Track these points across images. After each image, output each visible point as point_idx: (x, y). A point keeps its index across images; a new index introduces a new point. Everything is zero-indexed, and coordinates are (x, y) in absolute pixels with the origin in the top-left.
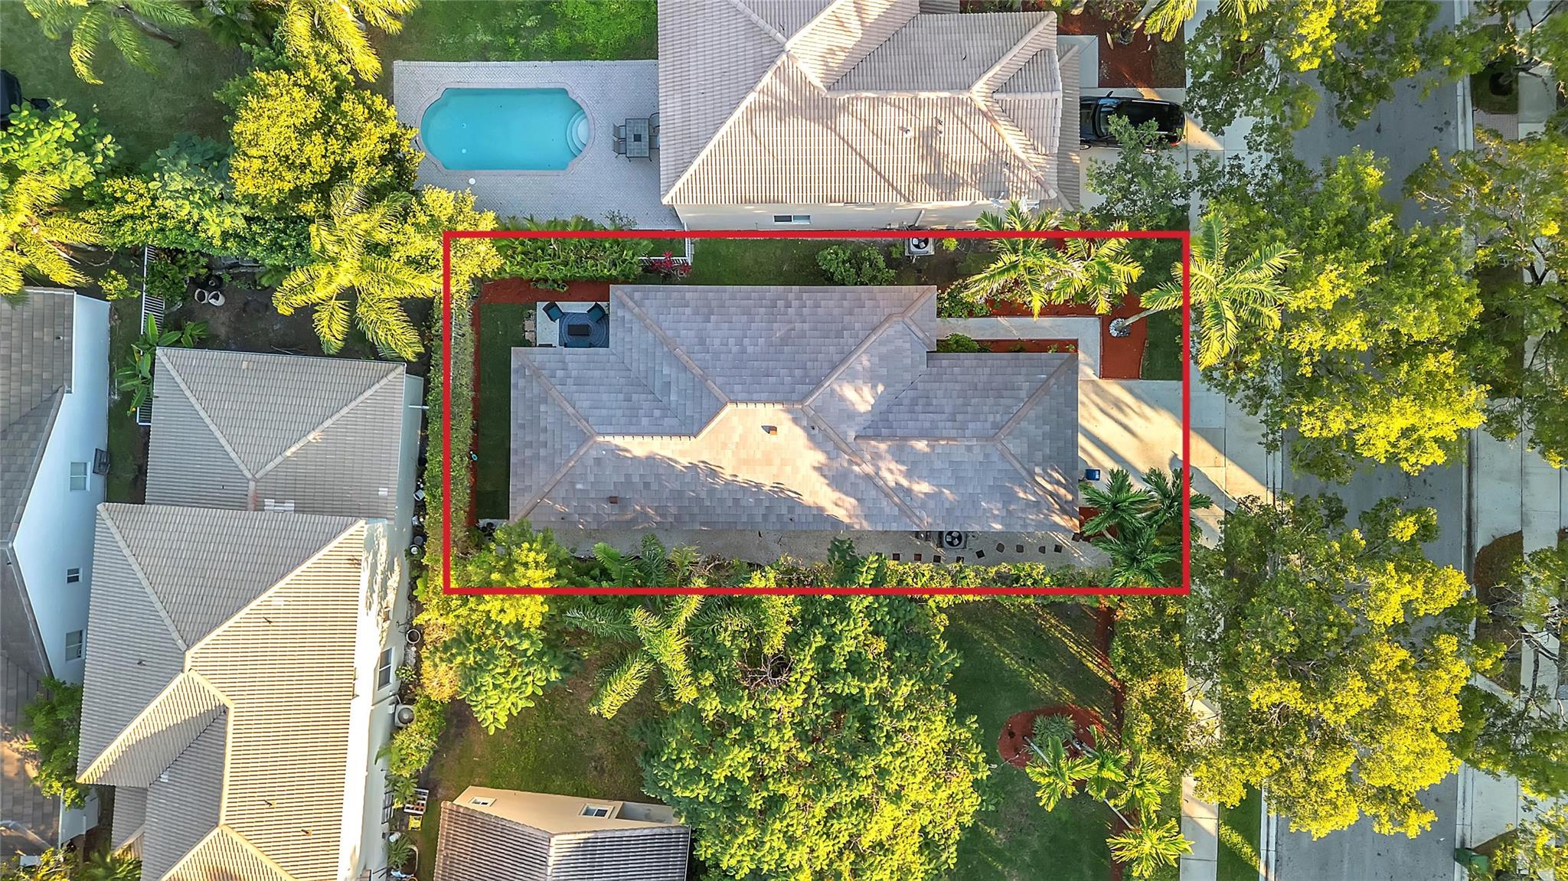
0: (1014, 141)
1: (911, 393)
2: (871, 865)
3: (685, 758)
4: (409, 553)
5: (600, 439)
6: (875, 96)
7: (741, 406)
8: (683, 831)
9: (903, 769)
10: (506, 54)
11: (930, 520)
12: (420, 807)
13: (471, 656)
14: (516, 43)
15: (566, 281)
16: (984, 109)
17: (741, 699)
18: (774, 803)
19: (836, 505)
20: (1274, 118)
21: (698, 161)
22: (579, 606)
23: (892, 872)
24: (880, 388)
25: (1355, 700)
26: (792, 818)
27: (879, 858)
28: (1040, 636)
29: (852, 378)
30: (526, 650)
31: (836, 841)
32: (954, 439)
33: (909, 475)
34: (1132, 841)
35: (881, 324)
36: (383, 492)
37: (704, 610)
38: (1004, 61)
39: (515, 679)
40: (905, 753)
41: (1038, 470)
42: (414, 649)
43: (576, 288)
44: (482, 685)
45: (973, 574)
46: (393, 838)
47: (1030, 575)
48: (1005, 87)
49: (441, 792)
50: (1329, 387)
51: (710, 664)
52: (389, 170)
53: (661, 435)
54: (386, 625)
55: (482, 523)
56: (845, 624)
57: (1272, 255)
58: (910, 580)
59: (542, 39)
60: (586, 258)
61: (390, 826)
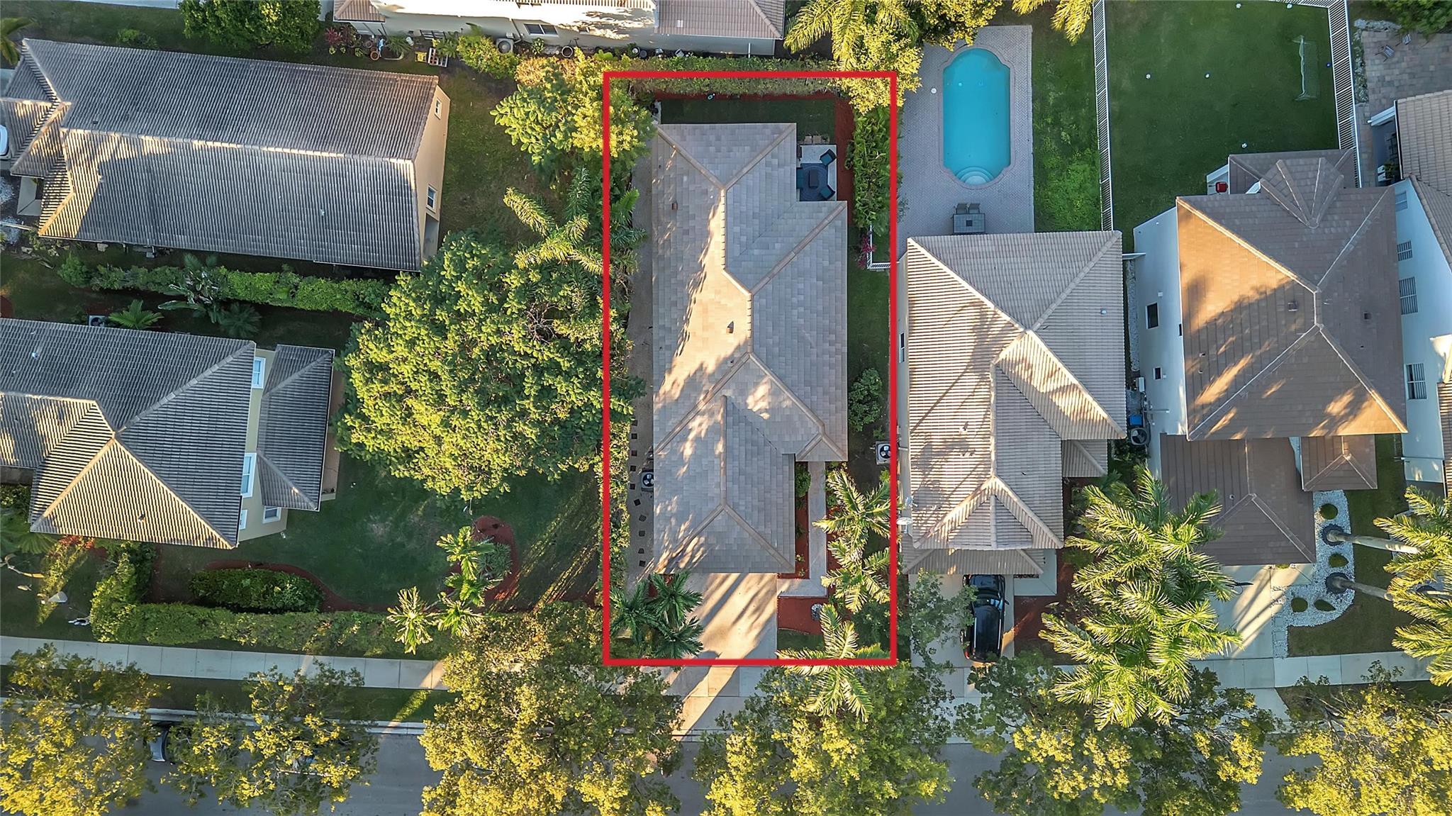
0: (958, 512)
1: (761, 441)
2: (394, 407)
3: (473, 260)
4: (633, 46)
5: (722, 193)
6: (992, 402)
7: (748, 305)
8: (417, 265)
9: (467, 429)
10: (1038, 116)
11: (663, 457)
12: (433, 61)
13: (551, 94)
14: (1047, 124)
15: (852, 168)
16: (983, 488)
17: (519, 303)
18: (440, 330)
19: (674, 383)
20: (980, 720)
21: (941, 266)
22: (590, 179)
23: (388, 425)
24: (766, 416)
25: (523, 760)
26: (429, 344)
27: (398, 413)
28: (573, 549)
29: (774, 393)
30: (556, 137)
31: (412, 379)
32: (725, 473)
33: (697, 439)
34: (415, 607)
35: (816, 417)
36: (680, 24)
37: (588, 275)
38: (1021, 504)
39: (533, 129)
40: (480, 431)
41: (703, 539)
42: (557, 53)
43: (847, 175)
44: (528, 103)
45: (620, 491)
46: (409, 40)
47: (620, 535)
48: (999, 504)
49: (445, 77)
50: (766, 756)
51: (546, 280)
52: (933, 21)
53: (726, 242)
54: (575, 29)
55: (658, 105)
56: (578, 385)
57: (863, 702)
58: (615, 442)
59: (1051, 145)
60: (869, 182)
61: (419, 37)
